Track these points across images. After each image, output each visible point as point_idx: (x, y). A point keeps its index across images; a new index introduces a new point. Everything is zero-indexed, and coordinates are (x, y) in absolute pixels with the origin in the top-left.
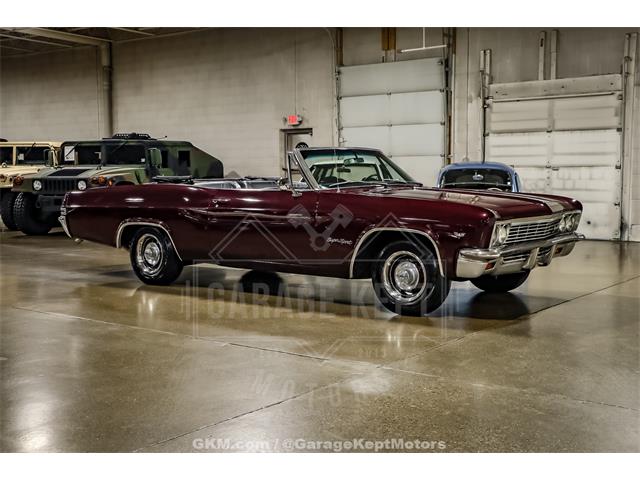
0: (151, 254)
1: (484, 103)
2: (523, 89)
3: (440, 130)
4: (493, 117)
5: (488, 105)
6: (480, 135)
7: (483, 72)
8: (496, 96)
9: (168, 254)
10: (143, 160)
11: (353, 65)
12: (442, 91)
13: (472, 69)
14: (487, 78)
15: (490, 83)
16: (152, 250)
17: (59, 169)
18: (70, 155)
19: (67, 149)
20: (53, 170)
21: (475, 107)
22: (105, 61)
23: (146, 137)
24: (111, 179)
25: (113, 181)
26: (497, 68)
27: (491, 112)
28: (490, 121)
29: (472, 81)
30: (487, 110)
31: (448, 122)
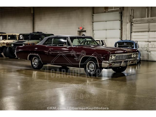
0: (35, 62)
1: (131, 24)
2: (142, 20)
3: (119, 31)
4: (133, 28)
5: (132, 25)
6: (130, 33)
7: (131, 16)
8: (134, 22)
9: (39, 62)
10: (40, 39)
11: (97, 13)
12: (120, 21)
13: (128, 14)
14: (132, 17)
15: (133, 18)
16: (36, 61)
17: (18, 41)
18: (21, 37)
19: (21, 36)
20: (17, 41)
21: (129, 25)
22: (32, 12)
23: (41, 33)
24: (31, 44)
25: (32, 44)
26: (135, 14)
27: (133, 26)
28: (133, 29)
29: (128, 18)
30: (132, 26)
31: (121, 29)
